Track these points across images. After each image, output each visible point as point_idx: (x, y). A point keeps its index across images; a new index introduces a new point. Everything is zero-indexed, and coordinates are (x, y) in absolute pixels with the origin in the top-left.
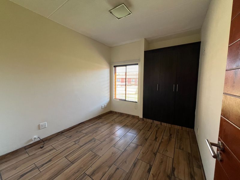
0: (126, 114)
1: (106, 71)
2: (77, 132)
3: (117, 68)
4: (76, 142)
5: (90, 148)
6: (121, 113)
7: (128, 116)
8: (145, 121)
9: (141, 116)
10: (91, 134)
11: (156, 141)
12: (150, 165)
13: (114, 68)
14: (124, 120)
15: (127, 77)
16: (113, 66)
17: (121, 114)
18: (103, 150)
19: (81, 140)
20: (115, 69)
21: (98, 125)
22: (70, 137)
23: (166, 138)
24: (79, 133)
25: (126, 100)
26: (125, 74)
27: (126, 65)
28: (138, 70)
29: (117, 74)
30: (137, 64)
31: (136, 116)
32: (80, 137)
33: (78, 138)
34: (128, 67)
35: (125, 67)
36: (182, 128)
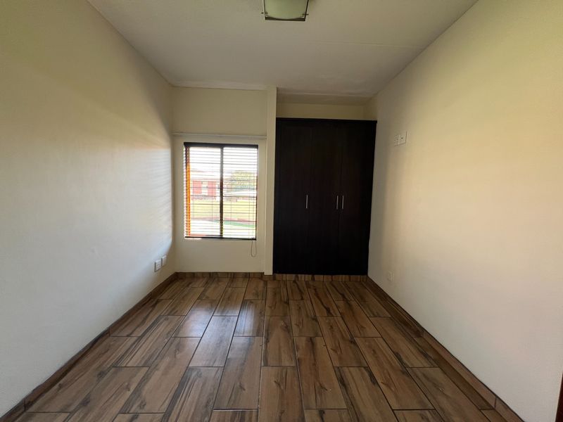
0: (228, 273)
1: (161, 156)
2: (101, 374)
3: (192, 149)
4: (134, 408)
5: (204, 400)
6: (210, 273)
7: (233, 276)
8: (279, 281)
9: (269, 271)
10: (167, 360)
11: (332, 316)
12: (365, 368)
13: (184, 149)
14: (230, 289)
15: (224, 178)
16: (181, 143)
17: (212, 277)
18: (245, 387)
19: (144, 393)
20: (186, 151)
21: (166, 323)
22: (85, 403)
23: (341, 303)
24: (115, 373)
25: (224, 236)
26: (219, 168)
27: (221, 146)
28: (256, 161)
29: (192, 166)
30: (256, 146)
31: (254, 273)
32: (132, 388)
33: (129, 393)
34: (226, 150)
35: (218, 150)
36: (350, 278)
